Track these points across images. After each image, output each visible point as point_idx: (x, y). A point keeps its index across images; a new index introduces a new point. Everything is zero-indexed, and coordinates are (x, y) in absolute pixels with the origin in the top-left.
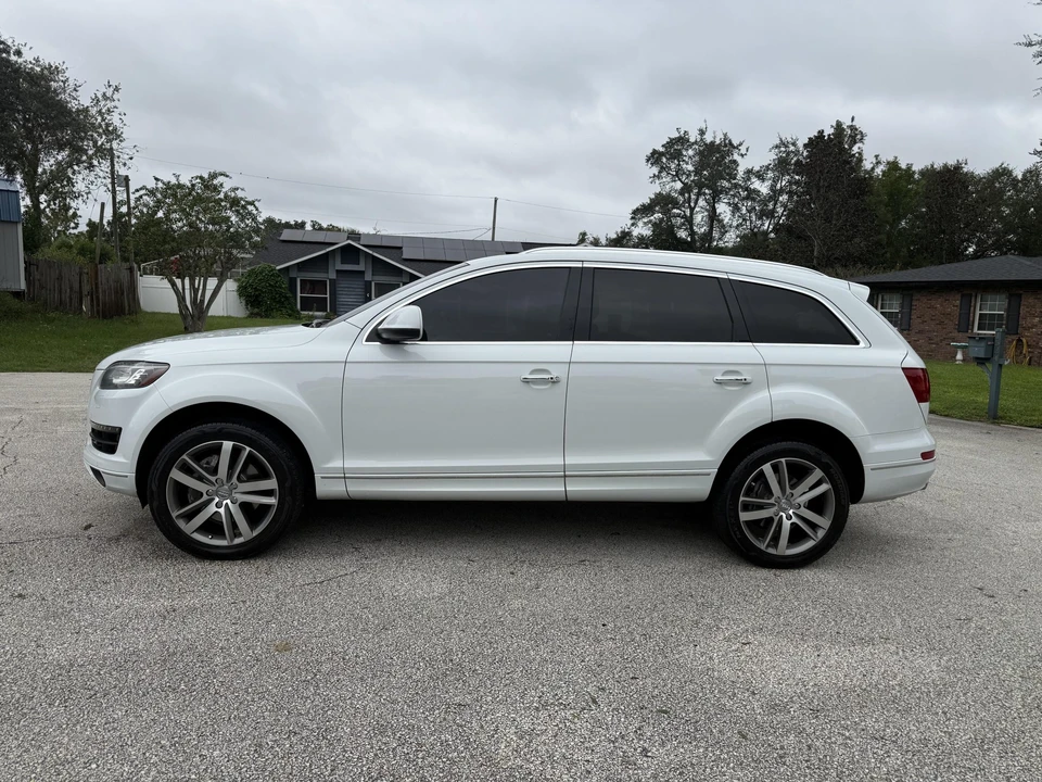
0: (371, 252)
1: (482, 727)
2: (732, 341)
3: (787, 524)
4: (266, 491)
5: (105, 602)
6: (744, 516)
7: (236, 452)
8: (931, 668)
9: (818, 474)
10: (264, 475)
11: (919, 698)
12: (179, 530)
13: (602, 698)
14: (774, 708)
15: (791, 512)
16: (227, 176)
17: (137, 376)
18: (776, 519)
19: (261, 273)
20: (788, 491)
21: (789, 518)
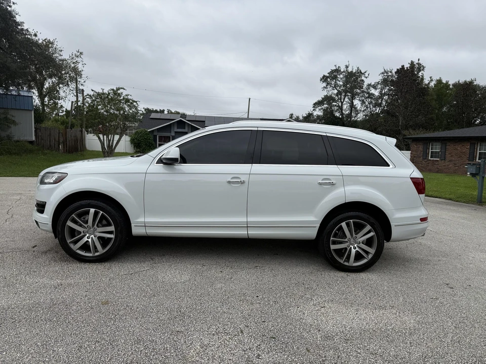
0: (190, 123)
1: (185, 342)
2: (327, 165)
3: (353, 251)
4: (109, 231)
5: (32, 280)
6: (333, 247)
7: (96, 214)
8: (410, 321)
9: (368, 227)
10: (109, 225)
11: (400, 336)
12: (70, 249)
13: (246, 331)
14: (327, 337)
15: (356, 245)
16: (124, 89)
17: (54, 178)
18: (348, 249)
19: (141, 133)
20: (354, 235)
21: (355, 248)
